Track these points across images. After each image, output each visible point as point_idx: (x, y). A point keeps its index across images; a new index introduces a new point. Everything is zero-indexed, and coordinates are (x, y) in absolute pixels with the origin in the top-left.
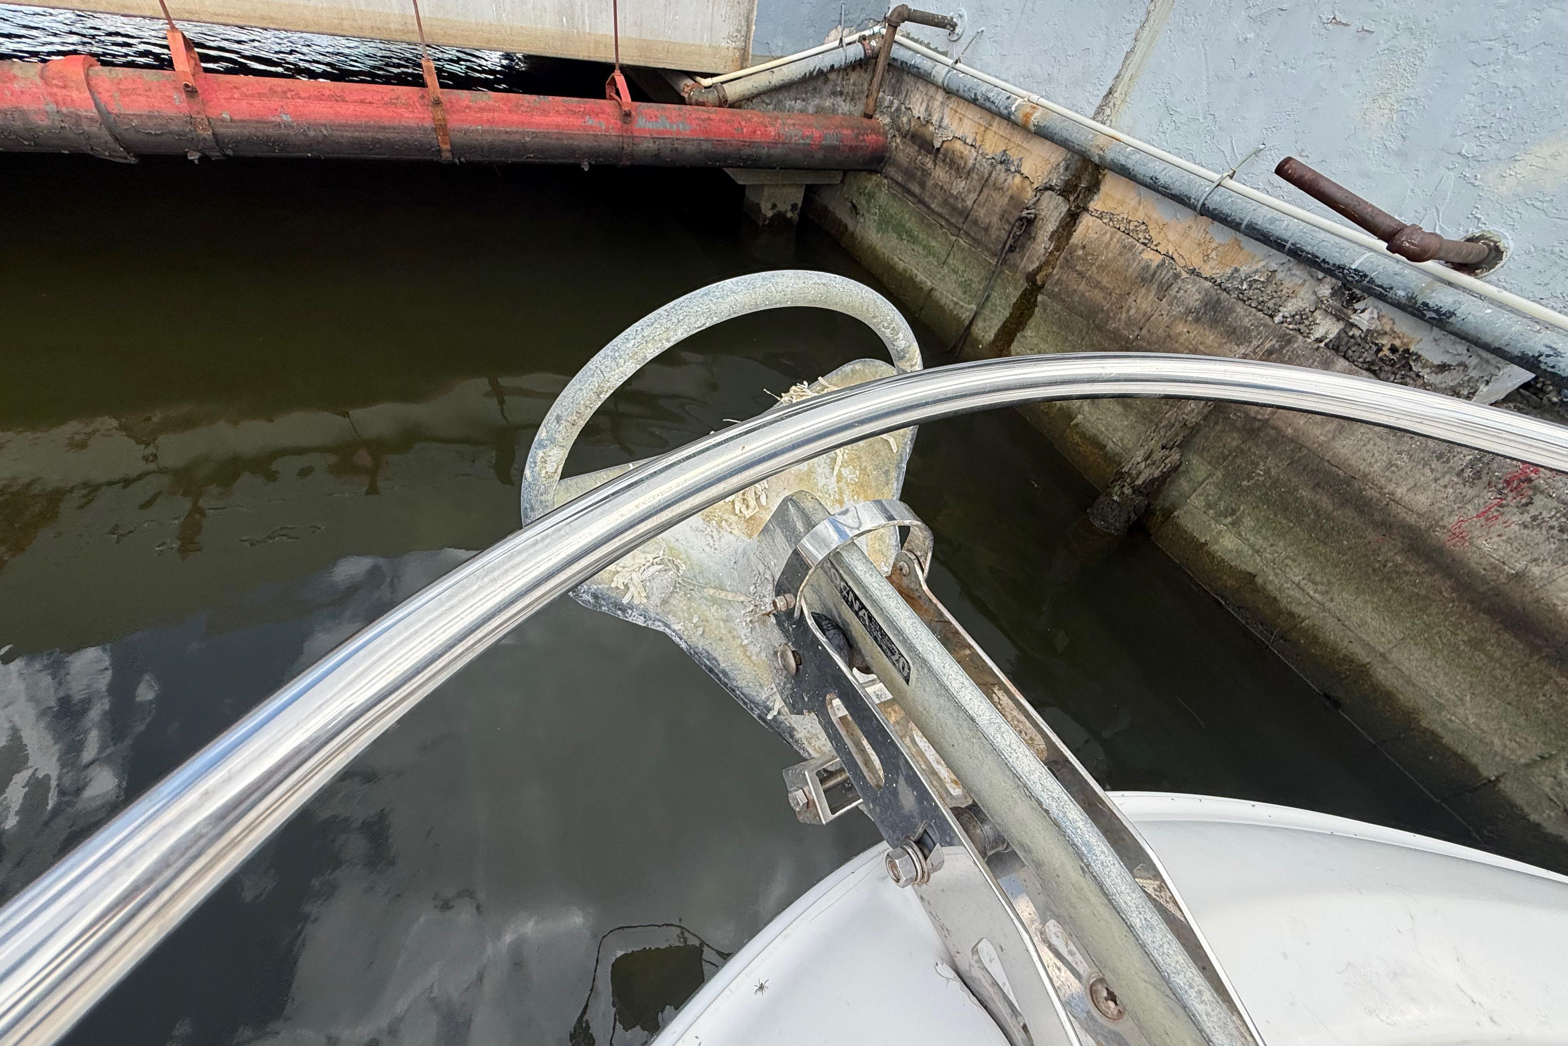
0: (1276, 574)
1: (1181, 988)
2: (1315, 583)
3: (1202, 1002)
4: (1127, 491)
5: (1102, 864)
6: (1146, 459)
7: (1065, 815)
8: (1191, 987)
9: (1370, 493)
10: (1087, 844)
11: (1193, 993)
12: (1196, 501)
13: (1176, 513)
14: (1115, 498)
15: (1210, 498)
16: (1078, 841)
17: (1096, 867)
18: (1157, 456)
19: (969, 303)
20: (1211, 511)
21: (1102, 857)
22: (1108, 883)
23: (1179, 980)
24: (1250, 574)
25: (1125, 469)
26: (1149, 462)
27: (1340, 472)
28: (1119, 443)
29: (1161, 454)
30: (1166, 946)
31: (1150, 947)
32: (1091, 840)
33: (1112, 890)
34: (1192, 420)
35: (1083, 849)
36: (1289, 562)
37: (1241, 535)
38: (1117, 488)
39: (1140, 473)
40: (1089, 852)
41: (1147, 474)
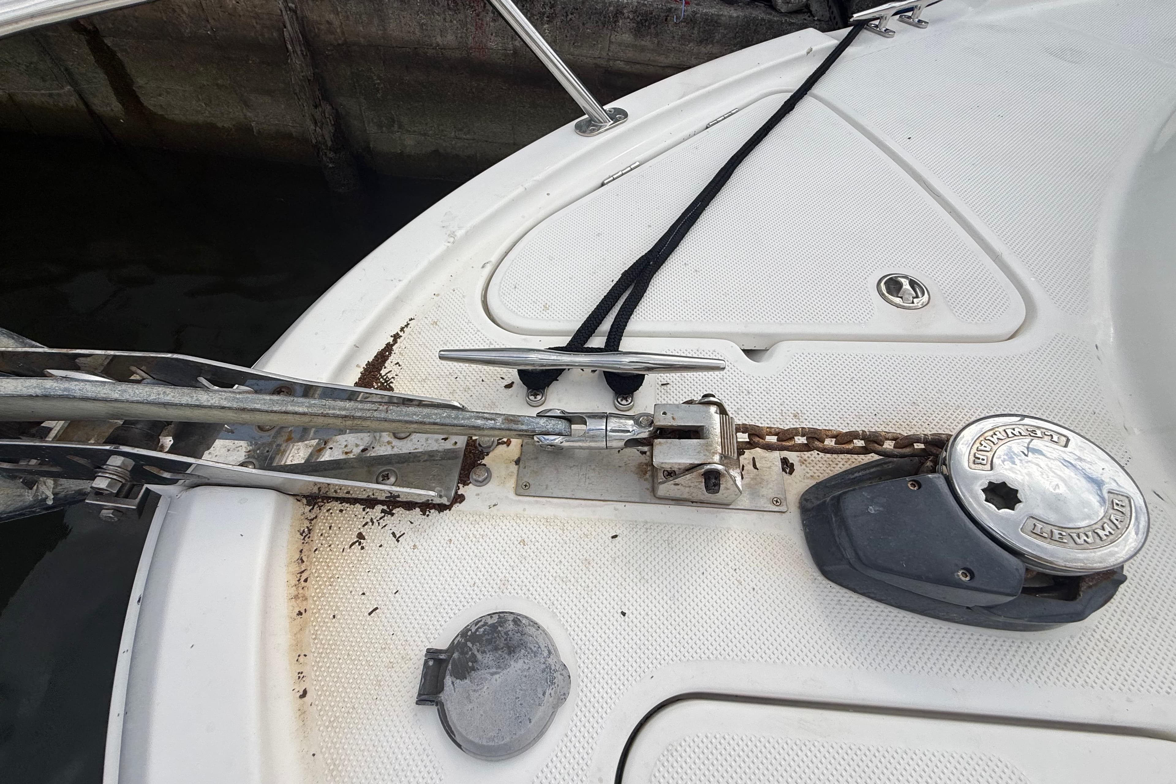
0: (444, 141)
1: (155, 399)
2: (461, 130)
3: (168, 395)
4: (331, 155)
5: (80, 390)
6: (316, 123)
7: (45, 388)
8: (159, 394)
9: (430, 52)
10: (65, 389)
11: (162, 396)
12: (372, 129)
13: (371, 146)
14: (331, 165)
15: (375, 121)
16: (60, 393)
17: (78, 394)
18: (318, 116)
19: (62, 87)
20: (384, 129)
21: (77, 387)
22: (89, 395)
23: (153, 397)
24: (435, 151)
25: (314, 141)
26: (319, 124)
27: (408, 50)
28: (295, 125)
29: (319, 113)
30: (136, 391)
31: (131, 399)
32: (66, 386)
33: (94, 395)
34: (309, 73)
35: (65, 393)
36: (441, 128)
37: (410, 131)
38: (324, 158)
39: (323, 135)
40: (69, 391)
41: (327, 133)
